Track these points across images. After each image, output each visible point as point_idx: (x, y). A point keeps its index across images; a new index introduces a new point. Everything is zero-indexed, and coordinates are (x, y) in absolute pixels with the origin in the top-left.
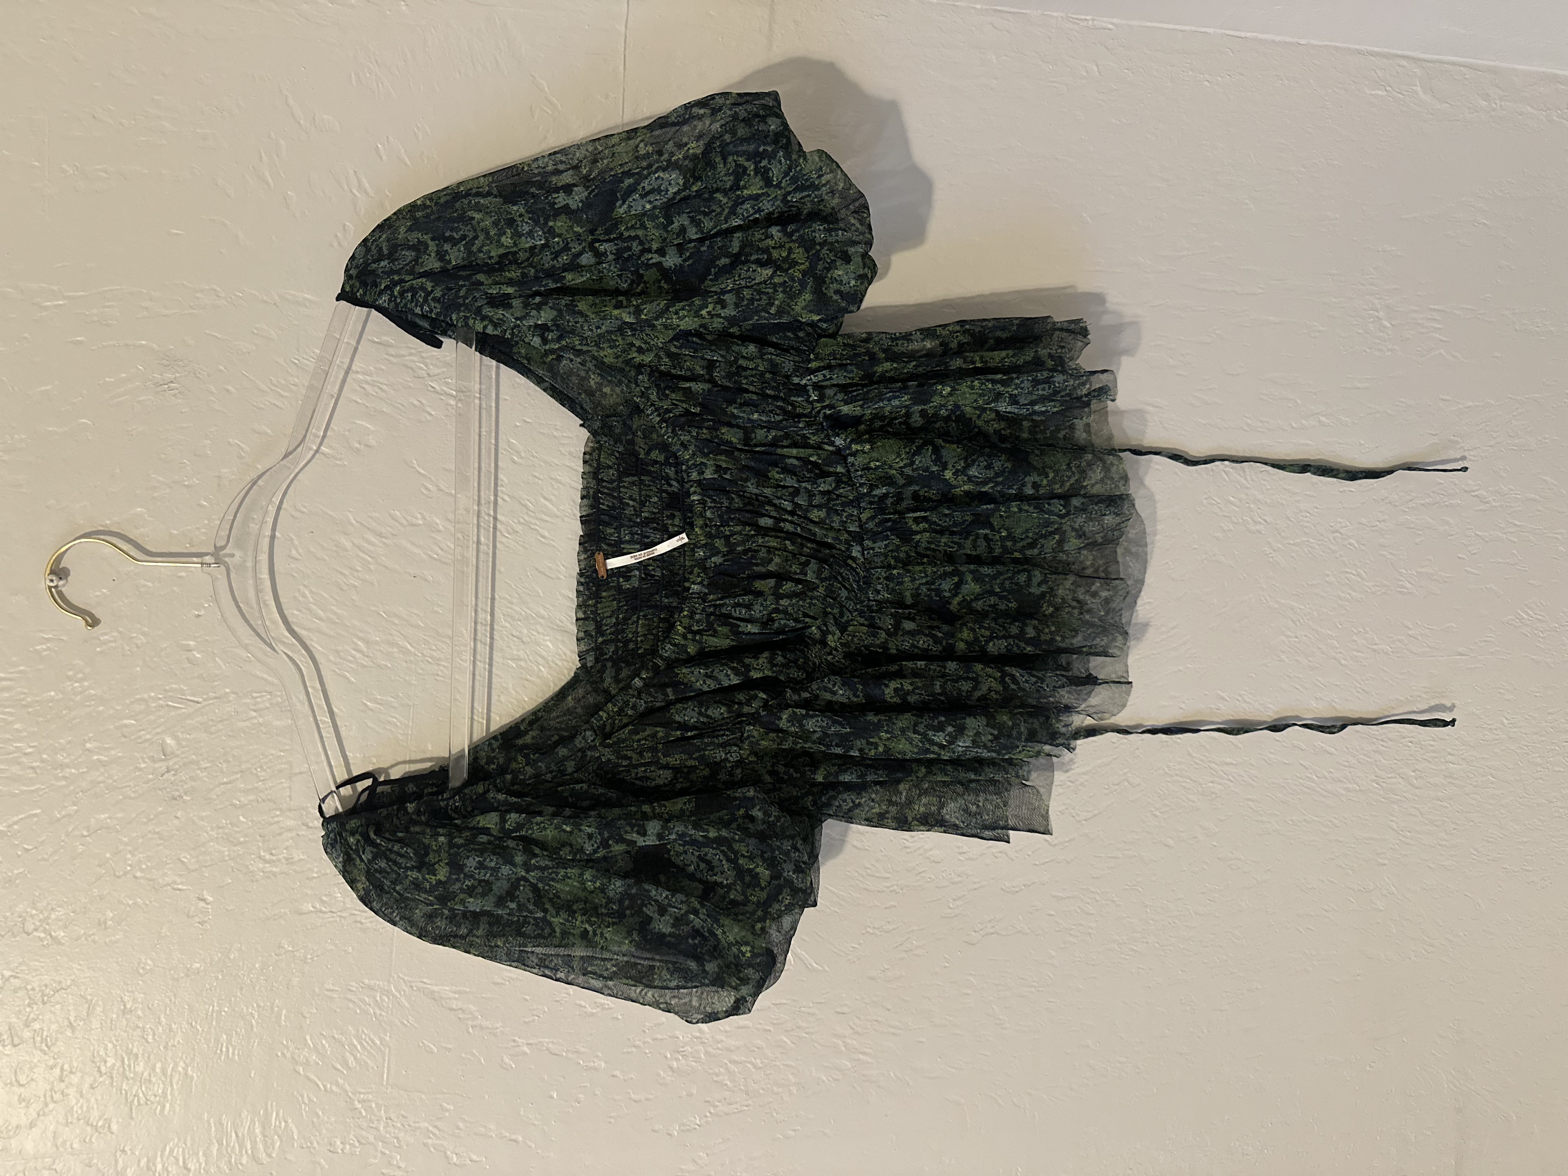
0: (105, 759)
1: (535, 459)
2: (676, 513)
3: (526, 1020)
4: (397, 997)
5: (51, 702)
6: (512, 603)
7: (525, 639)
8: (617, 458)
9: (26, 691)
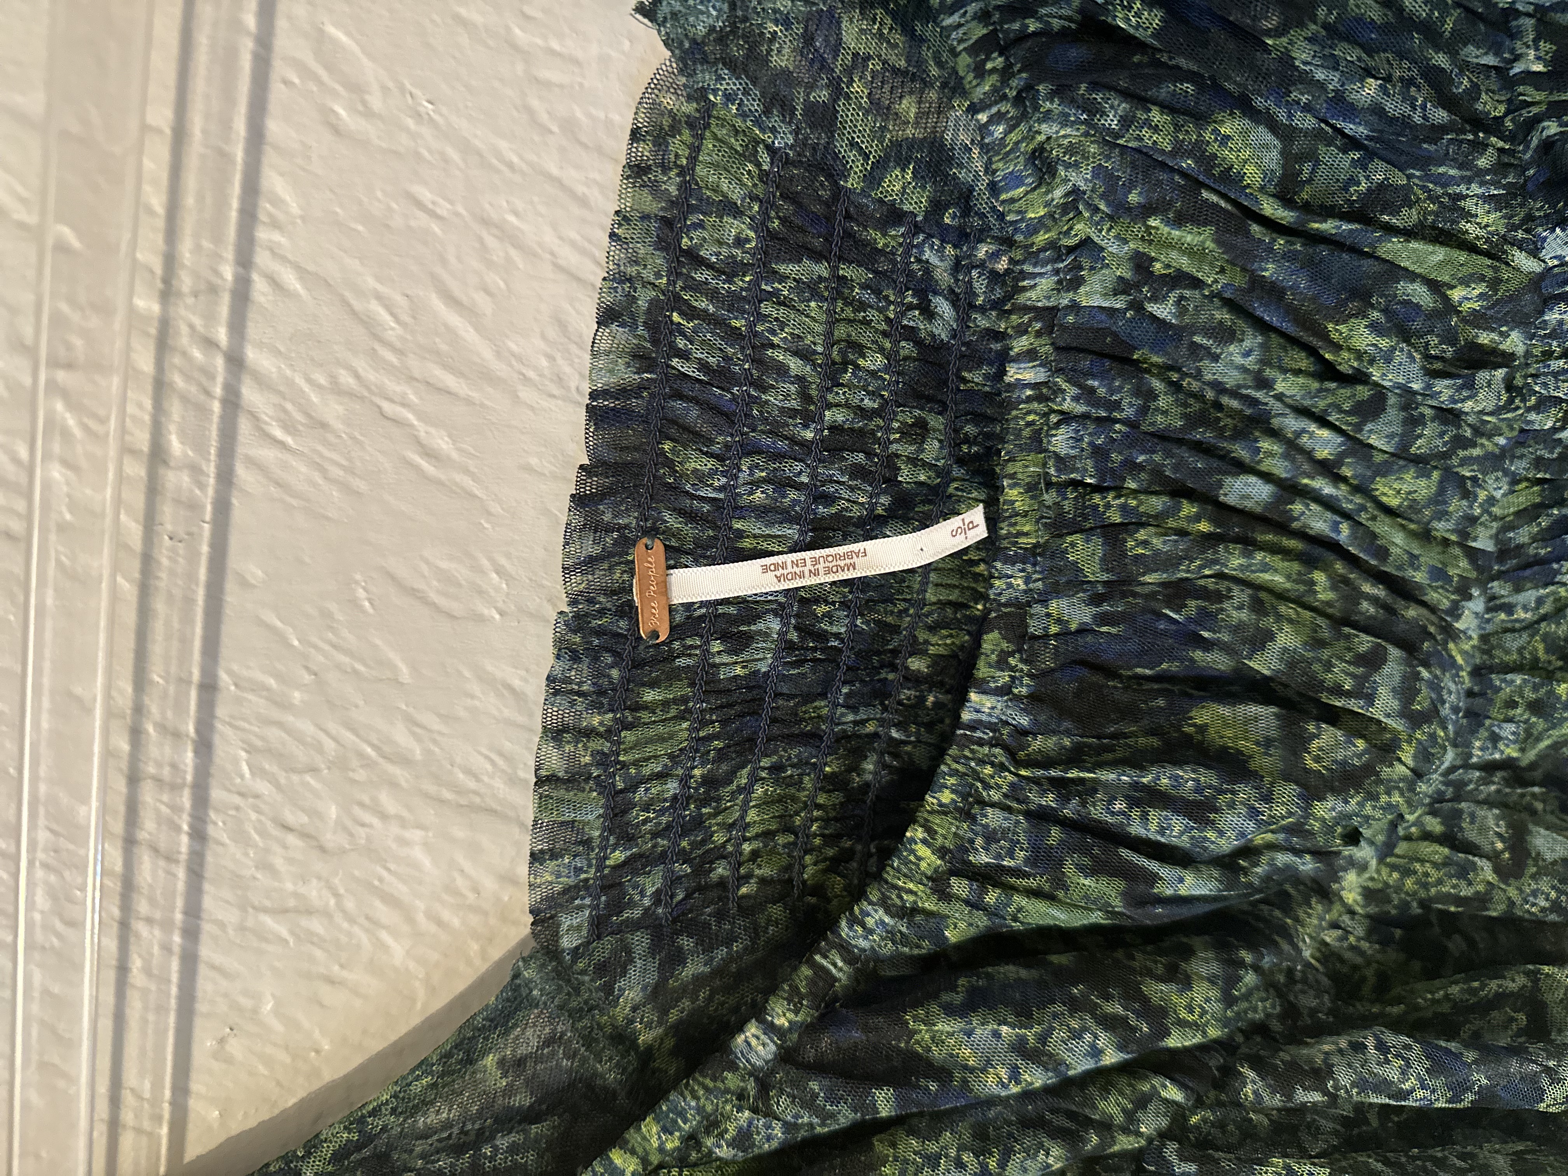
1: (426, 131)
2: (936, 422)
6: (285, 705)
7: (330, 838)
8: (764, 176)
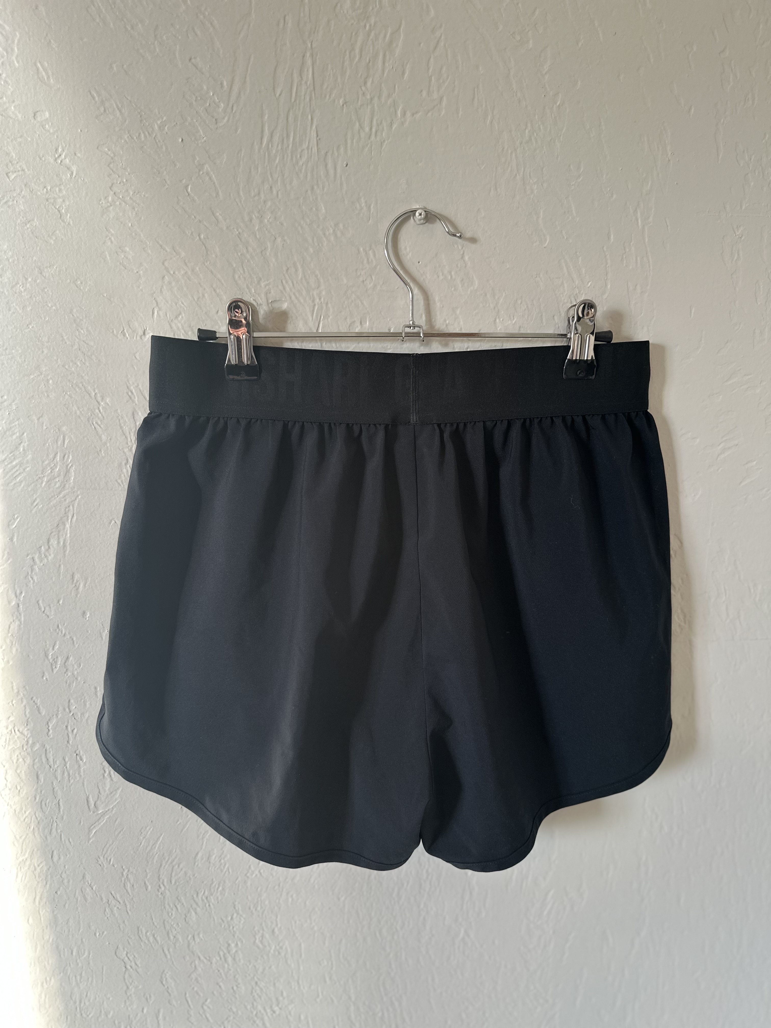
0: (268, 254)
3: (40, 602)
4: (60, 493)
5: (316, 209)
9: (325, 189)
